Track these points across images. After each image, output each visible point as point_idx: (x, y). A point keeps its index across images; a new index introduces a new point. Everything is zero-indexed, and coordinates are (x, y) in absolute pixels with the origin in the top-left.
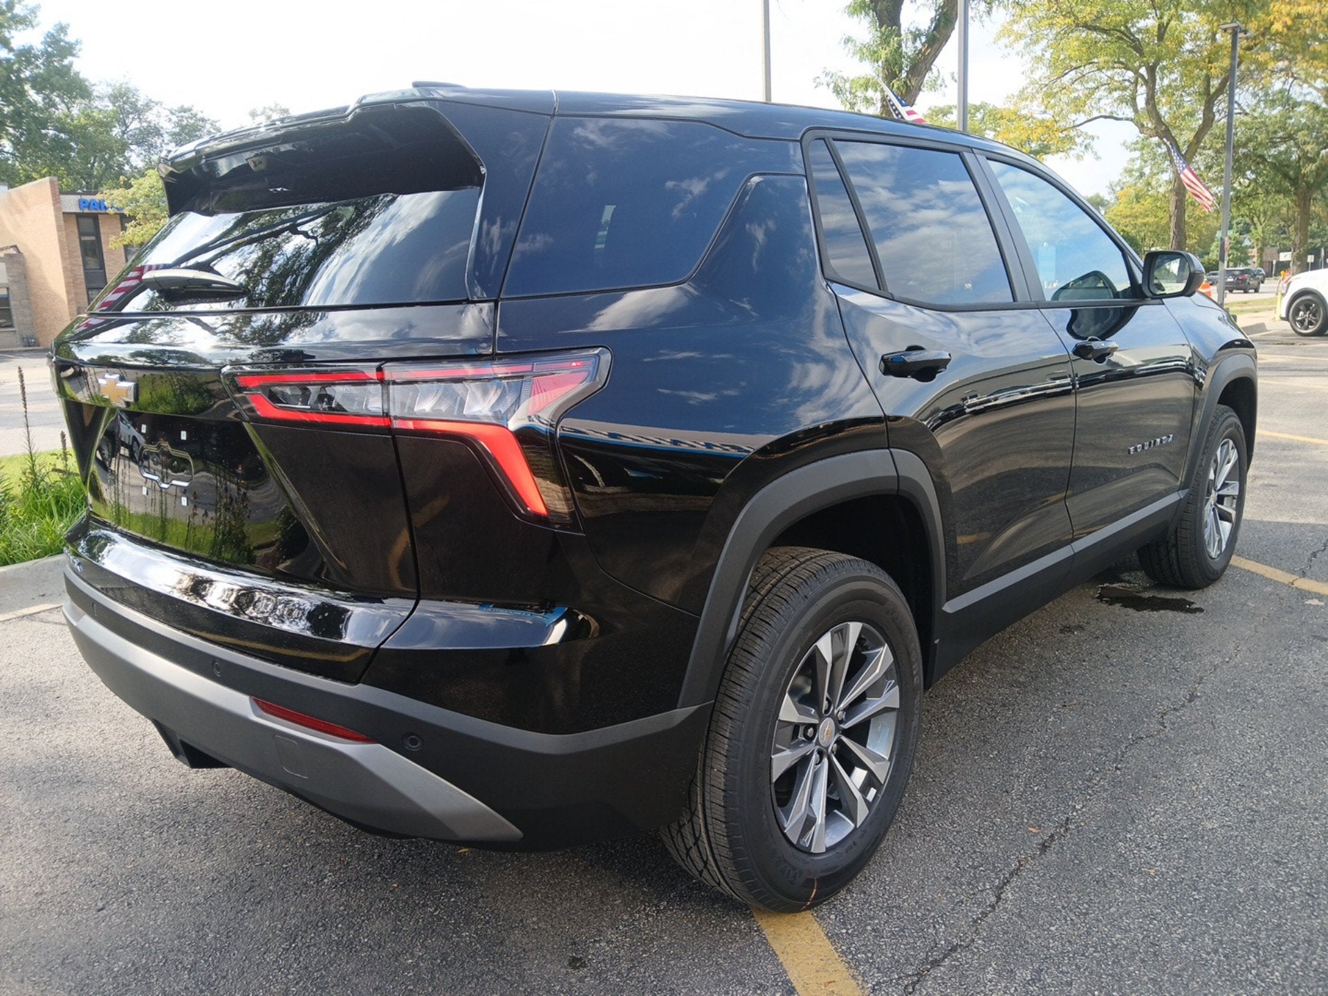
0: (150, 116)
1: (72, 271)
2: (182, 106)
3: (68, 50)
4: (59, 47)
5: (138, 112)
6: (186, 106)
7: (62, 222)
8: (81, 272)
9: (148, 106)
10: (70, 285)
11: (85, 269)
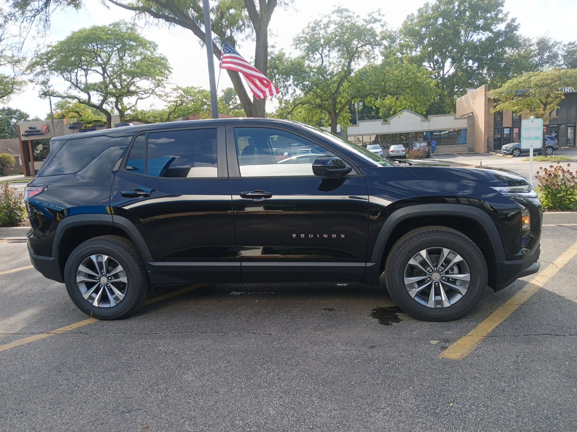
0: (555, 49)
1: (488, 122)
2: (570, 42)
3: (516, 28)
4: (512, 28)
5: (549, 48)
6: (572, 42)
7: (487, 102)
8: (493, 122)
9: (553, 45)
10: (487, 127)
11: (494, 120)
